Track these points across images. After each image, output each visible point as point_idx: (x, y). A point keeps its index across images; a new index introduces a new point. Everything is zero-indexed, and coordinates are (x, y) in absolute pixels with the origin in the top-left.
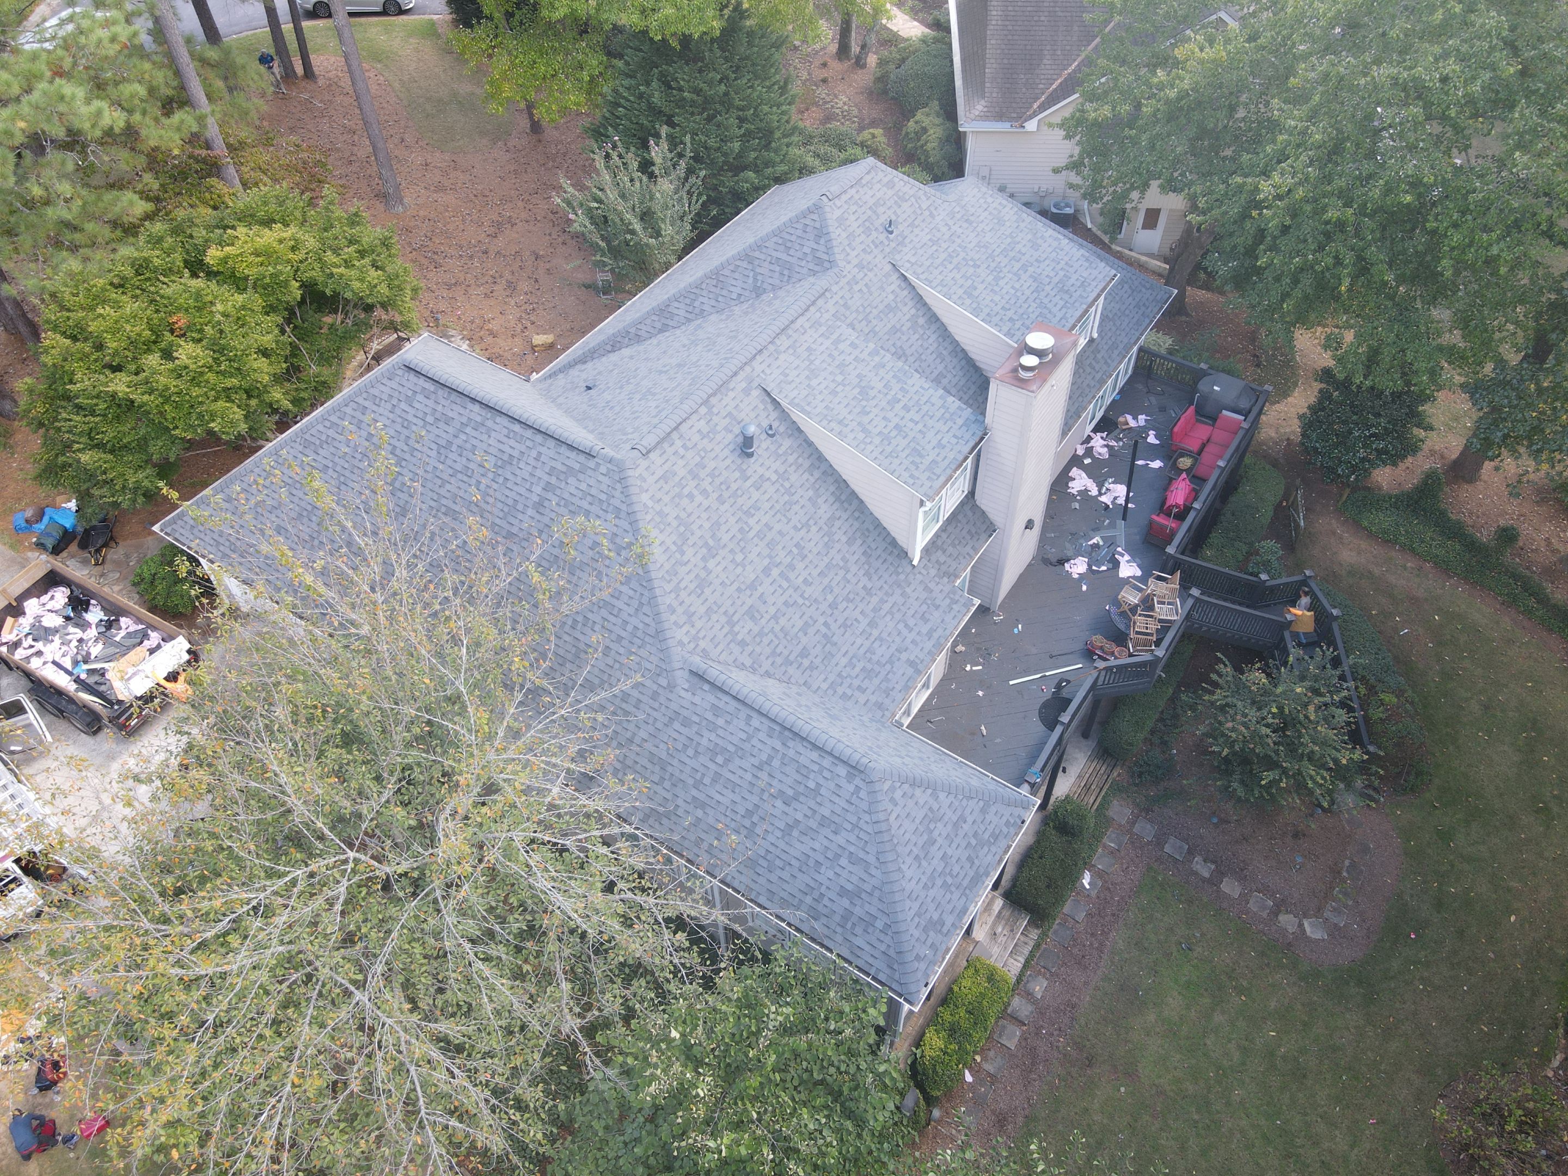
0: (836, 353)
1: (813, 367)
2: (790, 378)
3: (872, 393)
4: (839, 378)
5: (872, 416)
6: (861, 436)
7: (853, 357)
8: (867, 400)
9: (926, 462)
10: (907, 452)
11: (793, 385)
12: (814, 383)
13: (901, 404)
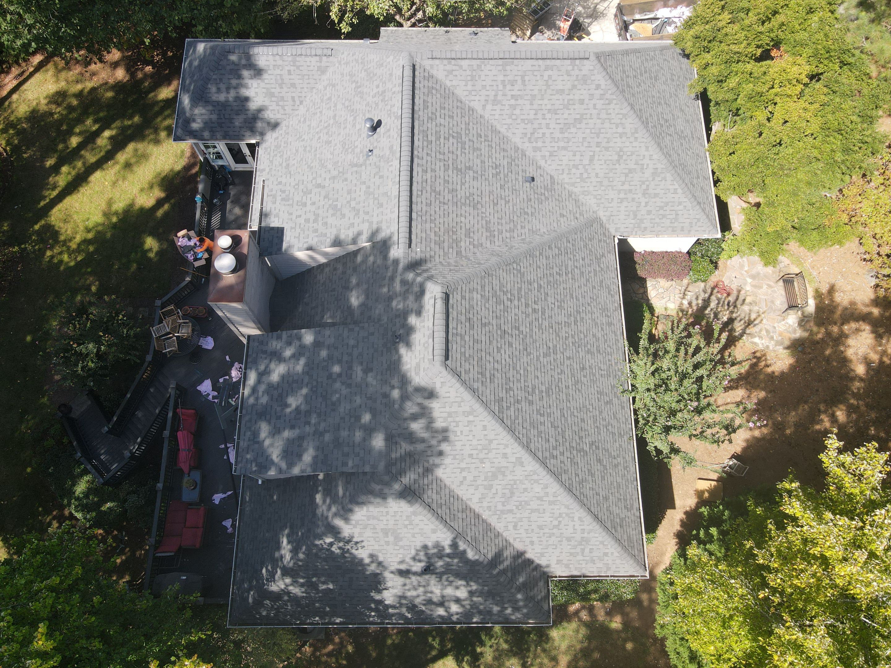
0: (366, 217)
1: (371, 196)
2: (377, 177)
3: (331, 211)
4: (353, 204)
5: (322, 198)
6: (319, 181)
7: (356, 225)
8: (330, 205)
9: (279, 198)
10: (291, 195)
11: (372, 175)
12: (364, 187)
13: (311, 221)
